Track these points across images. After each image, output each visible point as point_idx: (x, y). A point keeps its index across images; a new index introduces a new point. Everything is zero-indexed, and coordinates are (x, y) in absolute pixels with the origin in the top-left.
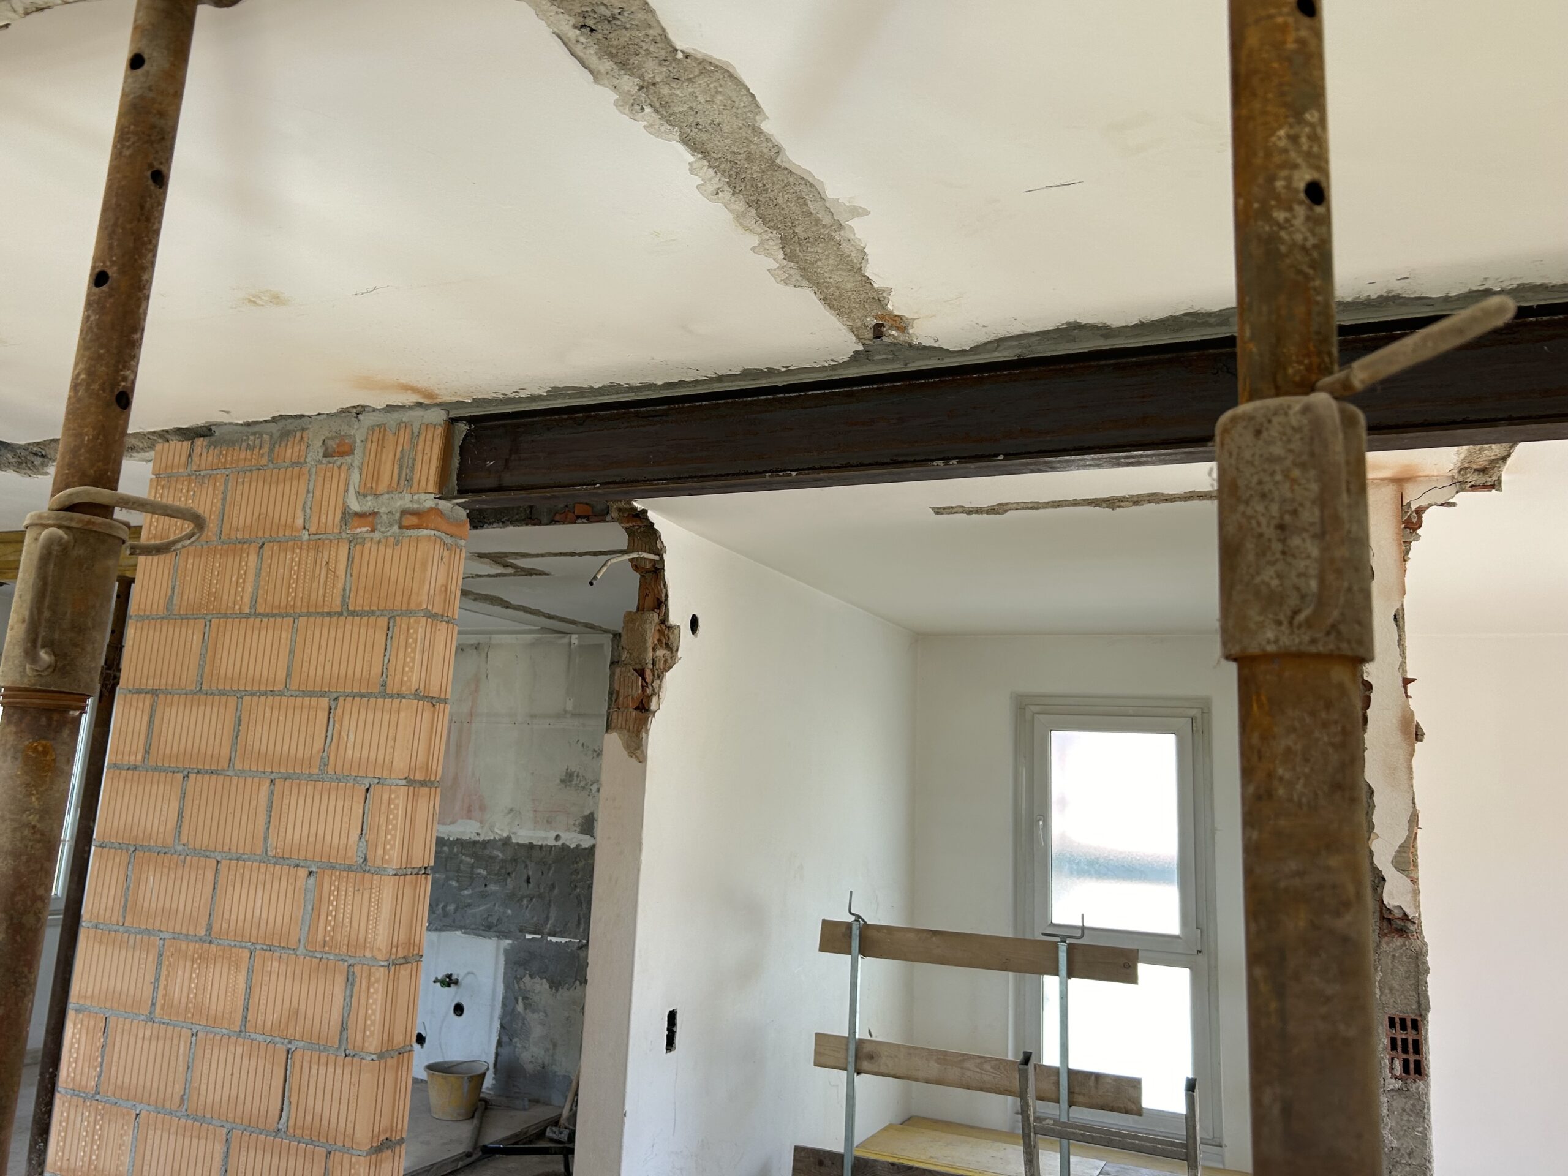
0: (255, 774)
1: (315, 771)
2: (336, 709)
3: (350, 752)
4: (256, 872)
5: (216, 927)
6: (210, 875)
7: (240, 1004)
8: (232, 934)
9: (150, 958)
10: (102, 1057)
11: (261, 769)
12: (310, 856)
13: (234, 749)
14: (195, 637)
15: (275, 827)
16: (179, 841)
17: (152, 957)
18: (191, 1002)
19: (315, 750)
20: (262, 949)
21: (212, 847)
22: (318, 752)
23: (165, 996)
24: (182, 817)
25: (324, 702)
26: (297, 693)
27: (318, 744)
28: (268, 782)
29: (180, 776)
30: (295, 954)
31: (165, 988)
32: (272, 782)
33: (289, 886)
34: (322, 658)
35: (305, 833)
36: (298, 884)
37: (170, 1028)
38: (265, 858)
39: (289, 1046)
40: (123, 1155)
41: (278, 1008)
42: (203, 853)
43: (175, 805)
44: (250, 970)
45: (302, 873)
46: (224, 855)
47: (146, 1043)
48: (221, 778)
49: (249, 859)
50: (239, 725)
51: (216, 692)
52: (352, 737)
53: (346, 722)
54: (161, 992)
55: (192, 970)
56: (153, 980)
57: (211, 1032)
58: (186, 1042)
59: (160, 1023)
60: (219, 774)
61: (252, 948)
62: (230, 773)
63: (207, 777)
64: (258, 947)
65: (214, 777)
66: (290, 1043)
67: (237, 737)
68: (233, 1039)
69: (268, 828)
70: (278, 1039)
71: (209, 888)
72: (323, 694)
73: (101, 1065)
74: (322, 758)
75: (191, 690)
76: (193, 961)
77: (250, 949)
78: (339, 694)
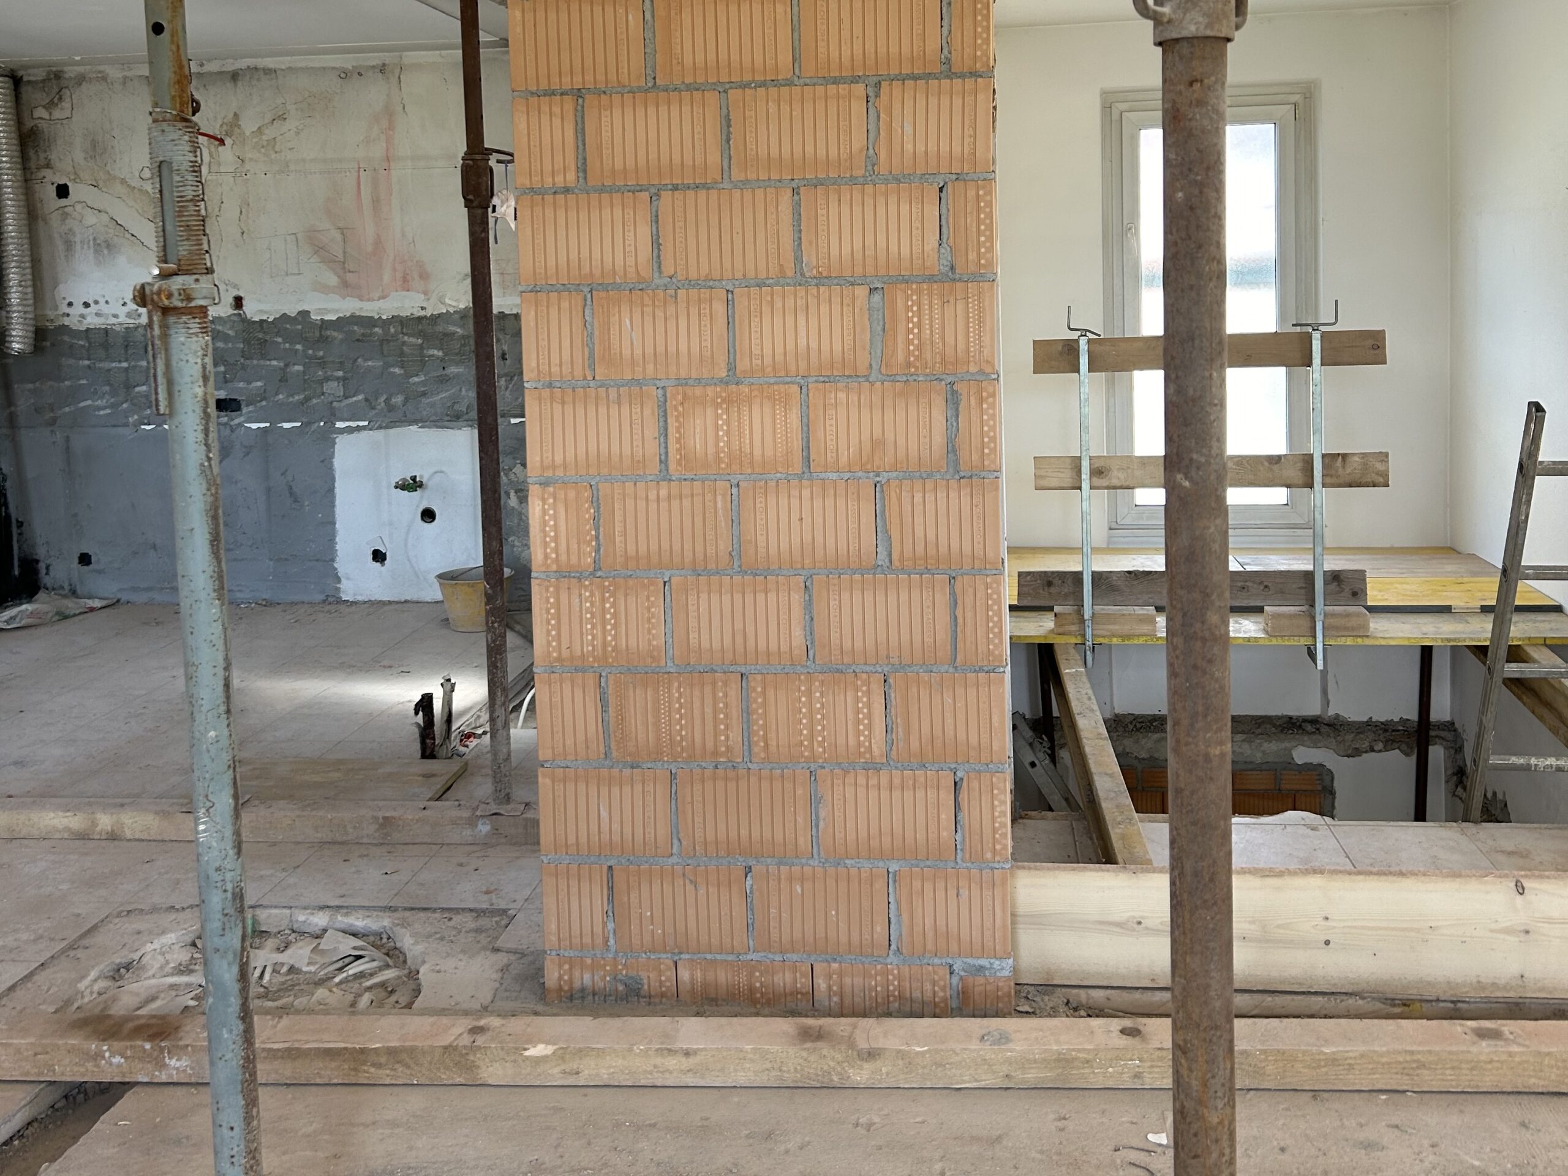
0: (767, 183)
1: (859, 172)
2: (877, 96)
3: (909, 147)
4: (792, 297)
5: (743, 364)
6: (720, 308)
7: (797, 444)
8: (769, 369)
9: (647, 412)
10: (597, 530)
11: (775, 176)
12: (870, 270)
13: (726, 155)
14: (630, 17)
15: (811, 243)
16: (660, 272)
17: (650, 411)
18: (724, 452)
19: (856, 147)
20: (816, 381)
21: (716, 275)
22: (861, 151)
23: (679, 450)
24: (659, 244)
25: (859, 89)
26: (815, 80)
27: (858, 141)
28: (789, 192)
29: (645, 196)
30: (868, 381)
31: (678, 441)
32: (795, 191)
33: (845, 309)
34: (846, 34)
35: (858, 245)
36: (858, 303)
37: (697, 484)
38: (801, 280)
39: (878, 479)
40: (653, 628)
41: (854, 441)
42: (706, 284)
43: (644, 232)
44: (805, 406)
45: (861, 292)
46: (737, 283)
47: (664, 505)
48: (714, 193)
49: (777, 284)
50: (729, 126)
51: (682, 87)
52: (909, 130)
53: (896, 111)
54: (673, 446)
55: (717, 417)
56: (656, 435)
57: (760, 480)
58: (724, 495)
59: (680, 480)
60: (708, 189)
61: (802, 382)
62: (726, 185)
63: (691, 194)
64: (811, 380)
65: (702, 194)
66: (878, 475)
67: (728, 141)
68: (794, 483)
69: (800, 244)
70: (860, 474)
71: (721, 320)
72: (855, 80)
73: (597, 538)
74: (867, 157)
75: (639, 87)
76: (717, 406)
77: (799, 383)
78: (880, 78)
